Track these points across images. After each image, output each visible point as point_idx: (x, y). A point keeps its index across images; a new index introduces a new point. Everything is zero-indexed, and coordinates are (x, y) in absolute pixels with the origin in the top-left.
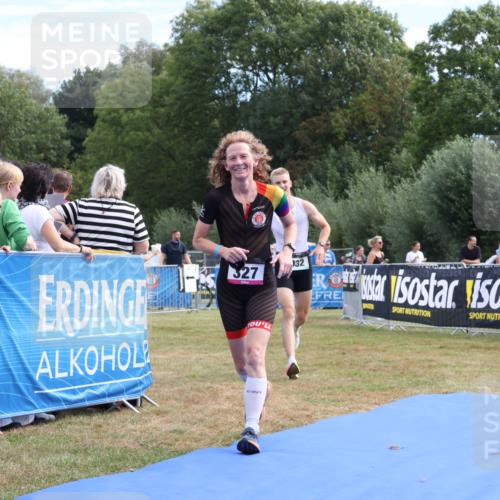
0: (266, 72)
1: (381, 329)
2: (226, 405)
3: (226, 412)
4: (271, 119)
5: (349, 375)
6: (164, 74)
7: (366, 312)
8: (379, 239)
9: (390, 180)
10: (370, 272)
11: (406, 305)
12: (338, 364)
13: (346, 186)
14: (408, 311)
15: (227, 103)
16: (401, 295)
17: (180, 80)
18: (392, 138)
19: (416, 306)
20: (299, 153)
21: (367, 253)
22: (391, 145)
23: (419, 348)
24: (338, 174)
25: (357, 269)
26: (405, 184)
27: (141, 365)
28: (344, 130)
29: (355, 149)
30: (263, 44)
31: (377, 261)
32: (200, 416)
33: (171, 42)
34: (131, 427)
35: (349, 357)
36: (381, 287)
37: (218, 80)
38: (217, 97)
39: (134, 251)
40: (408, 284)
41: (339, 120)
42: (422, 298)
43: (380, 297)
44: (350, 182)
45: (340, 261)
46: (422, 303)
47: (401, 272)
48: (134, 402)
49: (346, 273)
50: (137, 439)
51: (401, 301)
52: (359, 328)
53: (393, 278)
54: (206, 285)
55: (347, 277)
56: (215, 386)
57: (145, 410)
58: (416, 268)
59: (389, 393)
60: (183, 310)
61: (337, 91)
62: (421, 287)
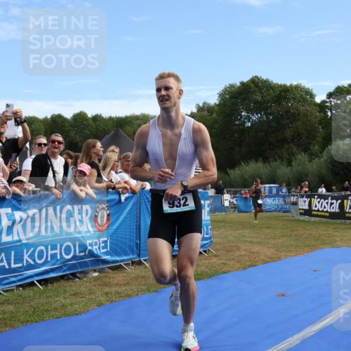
0: (257, 114)
1: (308, 221)
2: (244, 253)
3: (244, 255)
4: (260, 134)
5: (295, 240)
6: (214, 115)
7: (301, 214)
8: (307, 183)
9: (311, 158)
10: (302, 197)
11: (318, 210)
12: (290, 235)
13: (291, 161)
14: (319, 213)
15: (241, 127)
16: (316, 206)
17: (221, 118)
18: (311, 141)
19: (323, 211)
20: (272, 147)
21: (301, 189)
22: (311, 143)
23: (324, 229)
24: (287, 156)
25: (297, 195)
26: (317, 160)
27: (208, 236)
28: (290, 138)
29: (295, 145)
30: (256, 102)
31: (306, 192)
32: (233, 257)
33: (217, 102)
34: (204, 261)
35: (294, 233)
36: (307, 203)
37: (237, 118)
38: (237, 125)
39: (204, 189)
40: (319, 202)
41: (288, 133)
42: (325, 207)
43: (307, 207)
44: (293, 159)
45: (289, 193)
46: (325, 210)
47: (316, 197)
48: (205, 251)
49: (292, 198)
50: (207, 267)
51: (316, 209)
52: (299, 221)
53: (313, 199)
54: (233, 203)
55: (293, 199)
56: (239, 245)
57: (210, 255)
58: (322, 195)
59: (312, 248)
60: (223, 213)
61: (288, 121)
62: (324, 203)
